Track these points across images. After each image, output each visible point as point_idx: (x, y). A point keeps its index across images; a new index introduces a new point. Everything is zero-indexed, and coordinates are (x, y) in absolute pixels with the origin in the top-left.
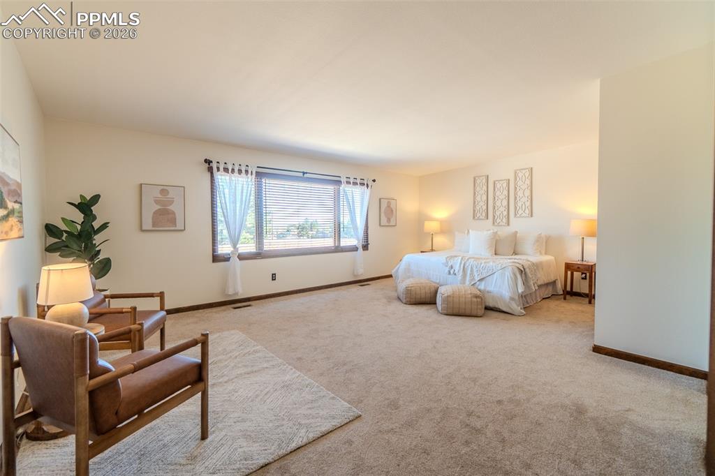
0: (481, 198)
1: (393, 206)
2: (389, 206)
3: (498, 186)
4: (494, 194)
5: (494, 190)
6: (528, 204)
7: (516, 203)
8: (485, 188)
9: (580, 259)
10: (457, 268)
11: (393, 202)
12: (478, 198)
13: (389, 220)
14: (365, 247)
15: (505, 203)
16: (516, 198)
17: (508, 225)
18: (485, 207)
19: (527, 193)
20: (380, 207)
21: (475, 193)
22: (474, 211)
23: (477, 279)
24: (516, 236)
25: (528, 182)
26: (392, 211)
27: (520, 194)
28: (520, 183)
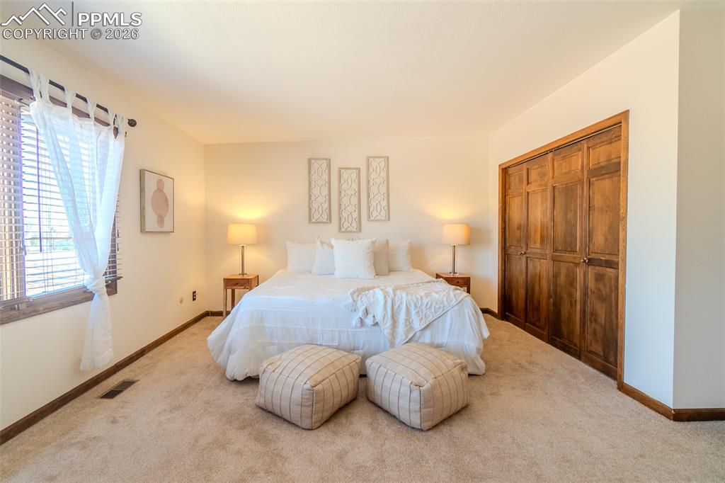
0: (320, 191)
1: (167, 190)
2: (160, 189)
3: (345, 175)
4: (340, 187)
5: (340, 182)
6: (384, 203)
7: (369, 202)
8: (325, 177)
9: (451, 270)
10: (379, 311)
11: (167, 182)
12: (316, 191)
13: (161, 220)
14: (112, 288)
15: (355, 201)
16: (369, 195)
17: (360, 231)
18: (326, 205)
19: (383, 190)
20: (142, 190)
21: (310, 183)
22: (310, 209)
23: (418, 326)
24: (388, 245)
25: (384, 175)
26: (167, 200)
27: (374, 189)
28: (373, 176)
